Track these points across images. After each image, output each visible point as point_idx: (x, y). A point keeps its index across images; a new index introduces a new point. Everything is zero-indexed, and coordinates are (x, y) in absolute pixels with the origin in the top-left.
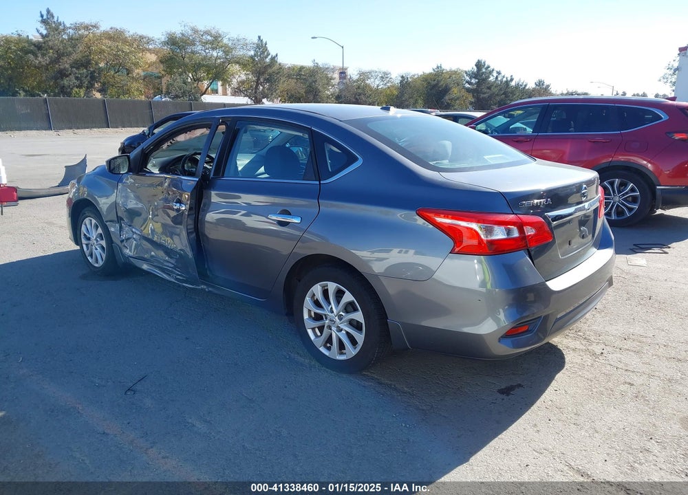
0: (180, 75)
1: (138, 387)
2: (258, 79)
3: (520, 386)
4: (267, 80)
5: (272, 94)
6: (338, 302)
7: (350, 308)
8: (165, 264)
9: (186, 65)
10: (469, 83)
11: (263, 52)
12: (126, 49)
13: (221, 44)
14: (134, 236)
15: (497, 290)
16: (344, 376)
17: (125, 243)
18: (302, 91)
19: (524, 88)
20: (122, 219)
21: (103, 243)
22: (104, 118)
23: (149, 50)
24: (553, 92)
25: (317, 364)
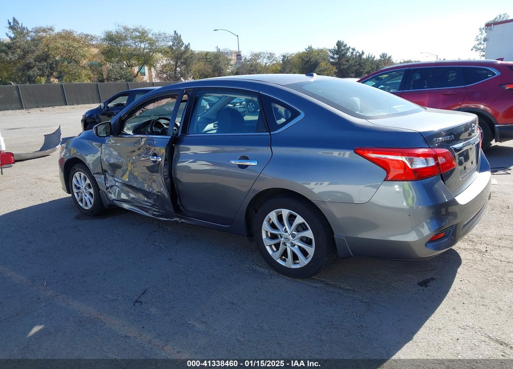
0: (118, 63)
1: (143, 299)
2: (177, 63)
3: (433, 279)
4: (183, 63)
5: (188, 74)
6: (291, 224)
7: (300, 228)
8: (144, 203)
9: (121, 55)
10: (332, 58)
11: (179, 43)
12: (76, 45)
13: (146, 38)
14: (117, 184)
15: (420, 207)
16: (298, 280)
17: (109, 189)
18: (210, 70)
19: (373, 60)
20: (106, 171)
21: (92, 191)
22: (63, 98)
23: (93, 46)
24: (395, 62)
25: (275, 273)
